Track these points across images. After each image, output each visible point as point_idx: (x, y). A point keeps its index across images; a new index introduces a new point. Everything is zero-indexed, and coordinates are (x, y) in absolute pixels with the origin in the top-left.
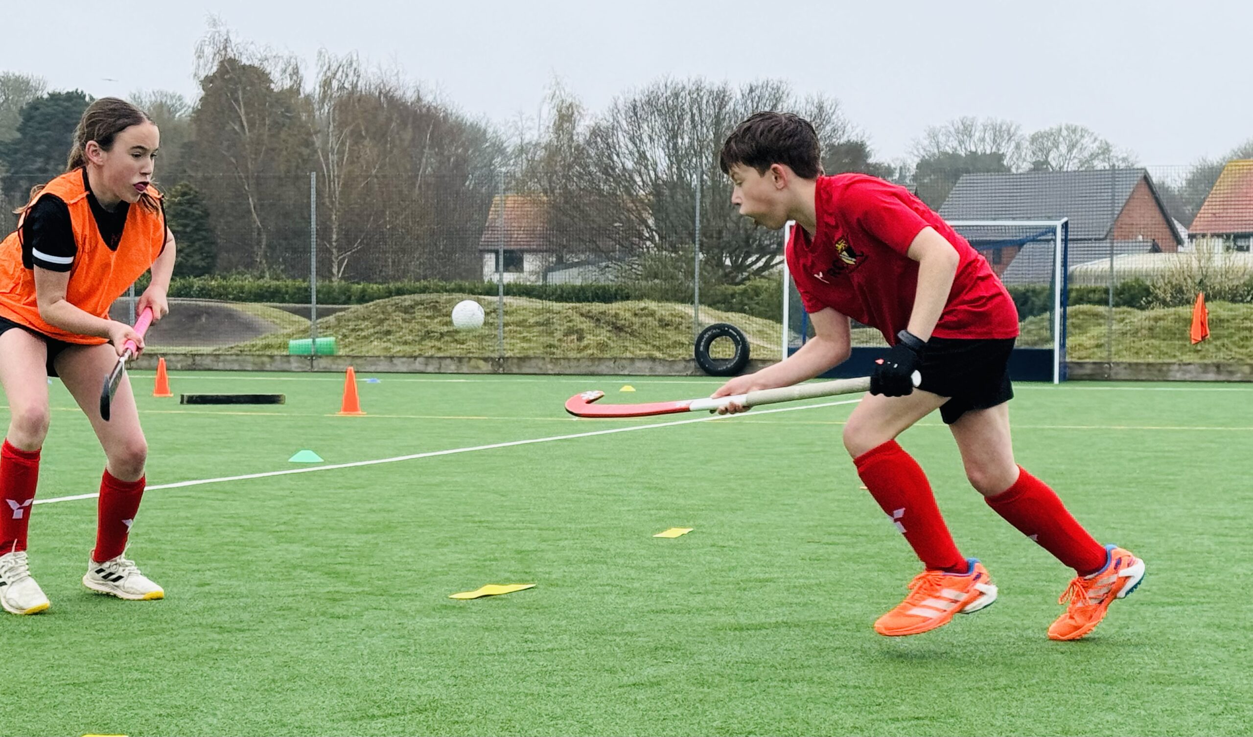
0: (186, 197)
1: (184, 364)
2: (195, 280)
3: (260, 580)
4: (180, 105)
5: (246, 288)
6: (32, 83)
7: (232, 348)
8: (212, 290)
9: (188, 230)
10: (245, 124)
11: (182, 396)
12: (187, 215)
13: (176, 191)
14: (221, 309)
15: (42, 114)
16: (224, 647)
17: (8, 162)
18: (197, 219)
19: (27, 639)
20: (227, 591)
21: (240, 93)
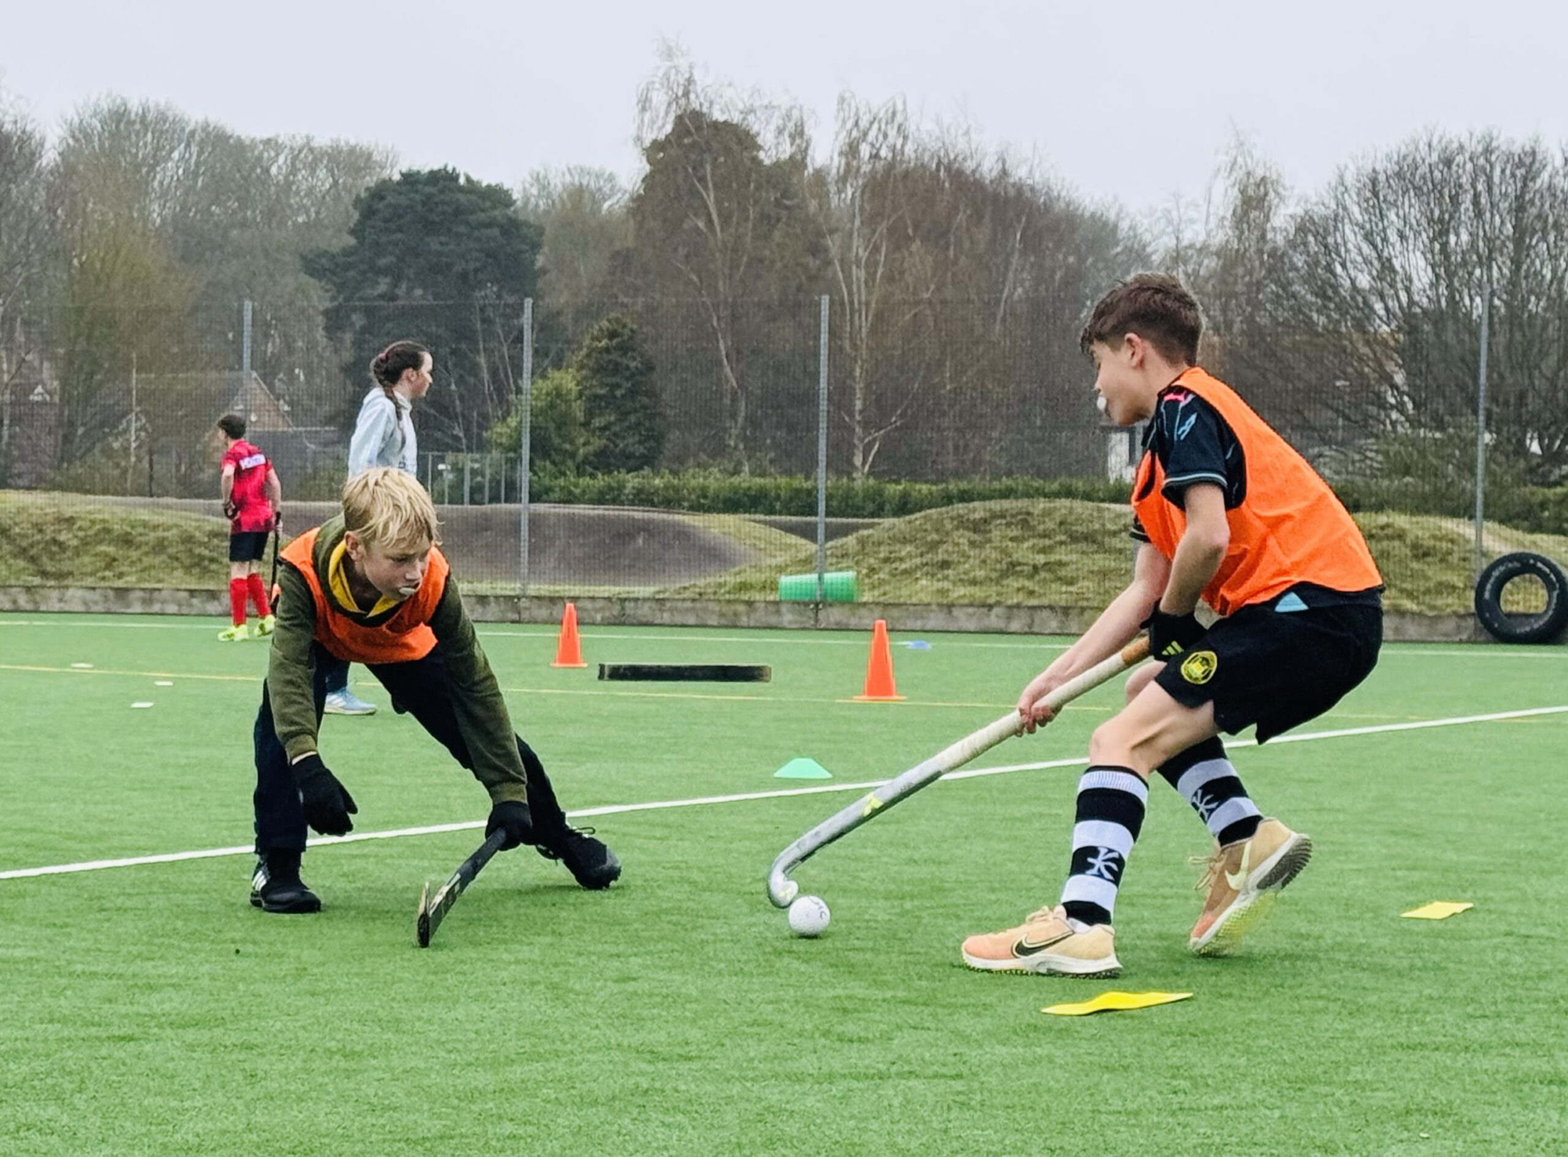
0: (615, 341)
1: (607, 614)
2: (629, 476)
3: (720, 973)
4: (612, 189)
5: (711, 492)
6: (376, 157)
7: (685, 588)
8: (657, 490)
9: (618, 393)
10: (715, 217)
11: (602, 667)
12: (616, 369)
13: (601, 329)
14: (667, 525)
15: (389, 205)
16: (658, 1085)
17: (335, 284)
18: (633, 375)
19: (334, 1063)
20: (665, 991)
21: (708, 167)
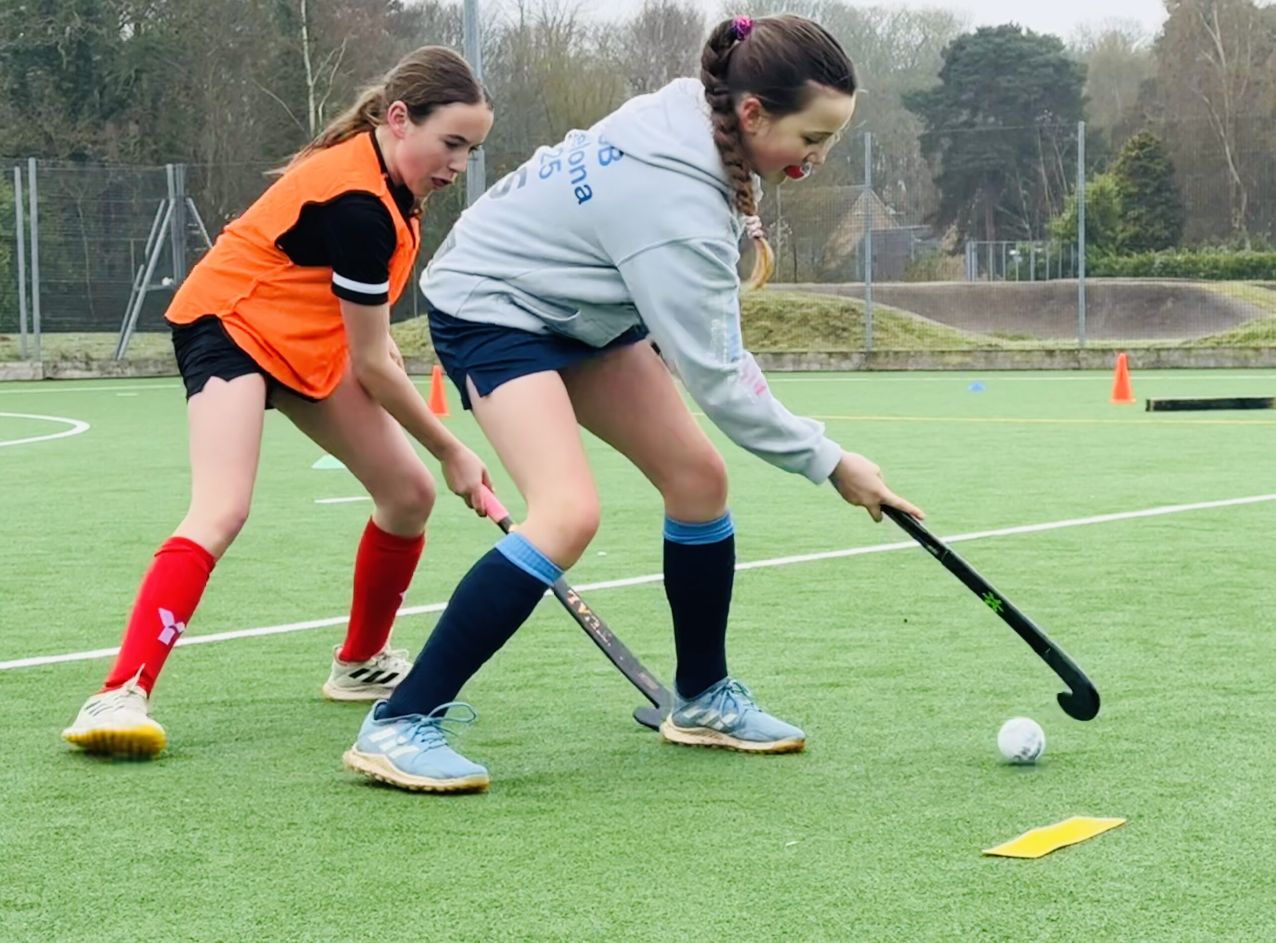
0: (1144, 151)
1: (1147, 361)
2: (1157, 254)
4: (1139, 33)
5: (1222, 264)
6: (956, 17)
7: (1206, 339)
8: (1179, 265)
9: (1148, 191)
10: (1221, 50)
11: (1148, 402)
12: (1146, 171)
13: (1133, 142)
14: (1191, 291)
15: (968, 54)
17: (928, 116)
18: (1159, 177)
21: (1215, 13)
